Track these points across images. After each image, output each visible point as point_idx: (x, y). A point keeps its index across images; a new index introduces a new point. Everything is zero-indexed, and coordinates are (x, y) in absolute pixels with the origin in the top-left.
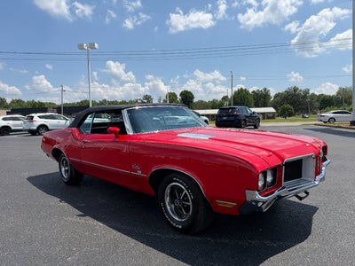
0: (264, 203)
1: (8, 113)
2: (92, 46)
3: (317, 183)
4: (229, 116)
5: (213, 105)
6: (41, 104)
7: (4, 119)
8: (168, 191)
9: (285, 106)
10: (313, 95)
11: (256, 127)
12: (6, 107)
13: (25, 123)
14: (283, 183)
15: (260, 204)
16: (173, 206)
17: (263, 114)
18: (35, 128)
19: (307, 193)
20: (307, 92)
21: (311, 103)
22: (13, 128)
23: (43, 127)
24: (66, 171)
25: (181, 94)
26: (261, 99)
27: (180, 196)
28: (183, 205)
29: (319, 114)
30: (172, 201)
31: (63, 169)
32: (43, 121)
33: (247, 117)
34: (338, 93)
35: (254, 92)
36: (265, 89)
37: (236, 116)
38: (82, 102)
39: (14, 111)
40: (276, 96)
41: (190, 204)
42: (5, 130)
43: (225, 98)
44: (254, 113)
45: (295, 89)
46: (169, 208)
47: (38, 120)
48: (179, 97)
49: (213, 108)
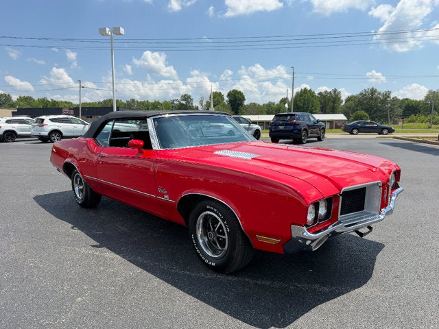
0: (313, 241)
1: (14, 114)
2: (116, 31)
3: (382, 217)
4: (286, 125)
5: (268, 109)
6: (54, 103)
7: (8, 122)
8: (200, 221)
9: (359, 112)
10: (395, 99)
11: (320, 139)
12: (12, 105)
13: (34, 127)
14: (339, 216)
15: (308, 243)
16: (206, 240)
17: (331, 122)
18: (46, 134)
19: (370, 228)
20: (387, 95)
21: (392, 110)
22: (19, 133)
23: (56, 132)
24: (81, 191)
25: (229, 95)
26: (329, 102)
27: (214, 228)
28: (218, 238)
29: (400, 123)
30: (205, 234)
31: (77, 189)
32: (56, 126)
33: (309, 126)
34: (427, 98)
35: (320, 94)
36: (335, 91)
37: (295, 124)
38: (105, 102)
39: (21, 112)
40: (349, 99)
41: (226, 237)
42: (10, 136)
43: (284, 101)
44: (318, 121)
45: (373, 91)
46: (201, 241)
47: (49, 124)
48: (226, 98)
49: (268, 113)
